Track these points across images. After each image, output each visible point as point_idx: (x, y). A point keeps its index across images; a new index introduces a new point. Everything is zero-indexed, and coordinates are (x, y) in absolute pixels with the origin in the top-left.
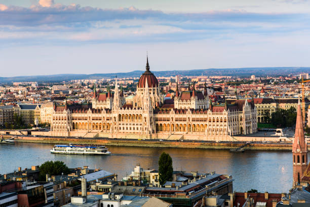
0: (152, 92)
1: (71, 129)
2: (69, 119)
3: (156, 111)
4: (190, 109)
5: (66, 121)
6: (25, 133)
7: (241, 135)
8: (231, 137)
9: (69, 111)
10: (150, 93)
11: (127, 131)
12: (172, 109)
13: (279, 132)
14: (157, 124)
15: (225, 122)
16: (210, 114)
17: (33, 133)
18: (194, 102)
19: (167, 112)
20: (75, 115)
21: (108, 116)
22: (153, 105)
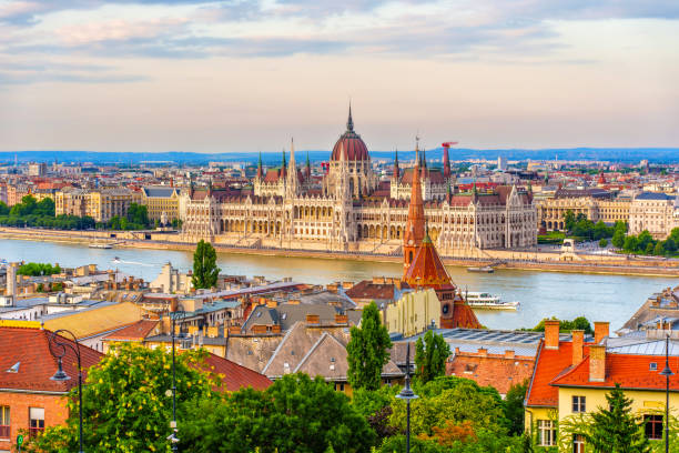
0: (355, 169)
1: (216, 230)
2: (213, 214)
3: (356, 205)
5: (208, 217)
6: (142, 236)
7: (502, 247)
8: (480, 251)
9: (214, 200)
10: (352, 171)
11: (308, 236)
12: (385, 200)
13: (568, 244)
14: (360, 226)
15: (472, 223)
16: (446, 209)
17: (154, 237)
18: (424, 188)
19: (377, 204)
20: (226, 207)
21: (279, 209)
22: (356, 192)
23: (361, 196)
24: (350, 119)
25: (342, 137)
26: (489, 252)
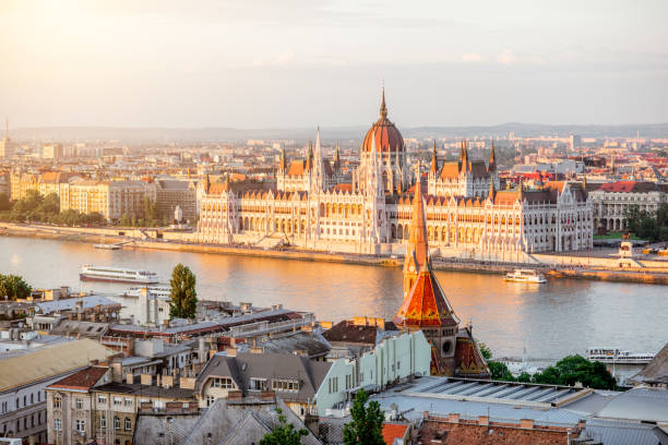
0: (388, 161)
1: (234, 229)
2: (231, 211)
3: (389, 201)
4: (456, 197)
5: (225, 214)
6: (153, 235)
7: (552, 251)
8: (526, 256)
9: (233, 195)
10: (385, 163)
11: (335, 237)
13: (626, 248)
14: (393, 226)
15: (518, 224)
16: (489, 207)
17: (167, 236)
18: (465, 183)
20: (246, 202)
21: (303, 205)
22: (390, 187)
23: (395, 191)
24: (384, 105)
25: (374, 126)
26: (537, 256)
